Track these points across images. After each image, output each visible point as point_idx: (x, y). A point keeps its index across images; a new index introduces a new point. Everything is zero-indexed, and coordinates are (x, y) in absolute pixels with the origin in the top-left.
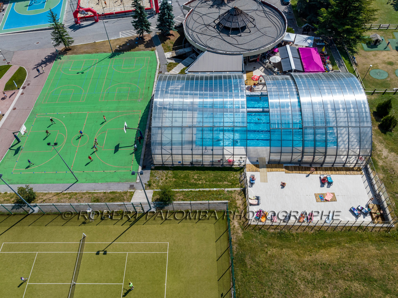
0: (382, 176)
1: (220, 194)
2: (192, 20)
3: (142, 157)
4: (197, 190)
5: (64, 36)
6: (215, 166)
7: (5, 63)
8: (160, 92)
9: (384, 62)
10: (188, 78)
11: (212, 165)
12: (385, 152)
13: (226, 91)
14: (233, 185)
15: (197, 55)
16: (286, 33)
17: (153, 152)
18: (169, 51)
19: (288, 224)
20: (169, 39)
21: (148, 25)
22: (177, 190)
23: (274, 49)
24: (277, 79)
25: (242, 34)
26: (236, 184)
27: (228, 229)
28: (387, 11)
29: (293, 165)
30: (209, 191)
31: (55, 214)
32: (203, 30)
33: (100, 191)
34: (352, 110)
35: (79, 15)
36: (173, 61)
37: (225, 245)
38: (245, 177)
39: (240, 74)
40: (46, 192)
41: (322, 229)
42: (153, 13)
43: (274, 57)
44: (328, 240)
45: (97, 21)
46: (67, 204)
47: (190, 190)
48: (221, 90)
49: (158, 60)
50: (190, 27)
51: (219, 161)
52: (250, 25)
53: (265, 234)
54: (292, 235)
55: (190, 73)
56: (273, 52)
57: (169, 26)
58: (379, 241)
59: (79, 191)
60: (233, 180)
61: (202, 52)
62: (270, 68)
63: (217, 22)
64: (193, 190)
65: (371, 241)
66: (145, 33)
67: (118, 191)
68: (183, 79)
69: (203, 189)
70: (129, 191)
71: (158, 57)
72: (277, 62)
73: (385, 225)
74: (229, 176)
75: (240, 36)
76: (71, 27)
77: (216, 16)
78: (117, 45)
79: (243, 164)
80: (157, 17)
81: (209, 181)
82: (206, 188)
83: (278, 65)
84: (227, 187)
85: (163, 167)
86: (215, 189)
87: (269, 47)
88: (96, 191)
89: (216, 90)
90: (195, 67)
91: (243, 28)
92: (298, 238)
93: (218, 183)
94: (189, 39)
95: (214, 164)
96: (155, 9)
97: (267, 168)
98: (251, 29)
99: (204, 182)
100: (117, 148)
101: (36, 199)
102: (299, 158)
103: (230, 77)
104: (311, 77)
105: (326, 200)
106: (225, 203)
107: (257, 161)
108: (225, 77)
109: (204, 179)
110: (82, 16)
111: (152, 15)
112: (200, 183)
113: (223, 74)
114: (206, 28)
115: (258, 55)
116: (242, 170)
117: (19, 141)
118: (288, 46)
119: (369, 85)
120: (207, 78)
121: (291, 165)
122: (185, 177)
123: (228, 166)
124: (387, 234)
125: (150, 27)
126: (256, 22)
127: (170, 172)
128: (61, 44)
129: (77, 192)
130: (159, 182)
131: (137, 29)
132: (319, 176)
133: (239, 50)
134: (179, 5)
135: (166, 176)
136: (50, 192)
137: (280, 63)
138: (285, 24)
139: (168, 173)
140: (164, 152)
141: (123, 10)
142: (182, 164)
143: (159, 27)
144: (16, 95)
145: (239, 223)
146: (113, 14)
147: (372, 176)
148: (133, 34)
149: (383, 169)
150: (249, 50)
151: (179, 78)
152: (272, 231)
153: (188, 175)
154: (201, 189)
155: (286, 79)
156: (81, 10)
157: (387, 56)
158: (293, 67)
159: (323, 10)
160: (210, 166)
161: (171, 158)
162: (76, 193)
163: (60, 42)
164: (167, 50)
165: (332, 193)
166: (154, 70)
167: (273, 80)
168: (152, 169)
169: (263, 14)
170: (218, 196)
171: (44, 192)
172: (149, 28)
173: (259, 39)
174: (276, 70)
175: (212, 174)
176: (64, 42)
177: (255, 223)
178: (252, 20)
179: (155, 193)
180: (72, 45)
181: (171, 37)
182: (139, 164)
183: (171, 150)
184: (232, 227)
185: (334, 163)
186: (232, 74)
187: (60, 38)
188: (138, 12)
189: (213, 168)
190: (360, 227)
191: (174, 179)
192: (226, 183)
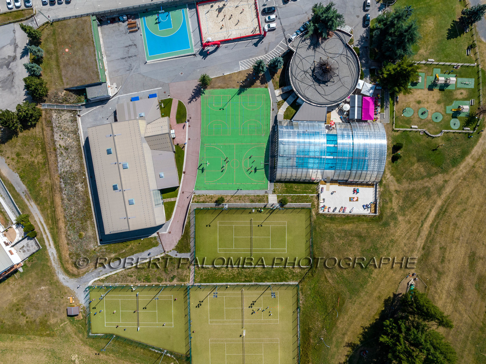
1: (307, 198)
2: (295, 64)
3: (269, 176)
4: (297, 195)
6: (306, 181)
14: (313, 192)
19: (334, 213)
22: (288, 195)
25: (329, 84)
26: (315, 192)
27: (310, 217)
29: (343, 182)
30: (302, 196)
32: (302, 77)
33: (252, 195)
36: (281, 99)
37: (309, 223)
38: (319, 188)
39: (324, 123)
40: (226, 195)
41: (349, 216)
44: (350, 221)
46: (239, 204)
47: (294, 195)
49: (271, 98)
50: (294, 73)
53: (325, 217)
54: (336, 218)
58: (369, 222)
60: (313, 190)
63: (312, 68)
65: (366, 222)
67: (260, 195)
70: (265, 195)
71: (270, 96)
72: (347, 110)
73: (374, 215)
74: (312, 187)
75: (327, 86)
77: (312, 60)
81: (302, 190)
82: (301, 194)
84: (311, 194)
85: (280, 181)
86: (305, 195)
88: (250, 195)
90: (297, 116)
93: (307, 191)
97: (330, 183)
98: (335, 78)
99: (300, 190)
100: (255, 170)
101: (225, 201)
105: (354, 201)
107: (326, 178)
108: (315, 126)
109: (300, 188)
112: (298, 191)
113: (314, 123)
114: (304, 76)
116: (318, 184)
118: (356, 96)
122: (291, 187)
123: (312, 182)
124: (373, 218)
126: (340, 70)
127: (284, 184)
130: (278, 190)
133: (325, 101)
135: (282, 186)
137: (349, 112)
139: (282, 184)
142: (291, 180)
144: (186, 128)
145: (315, 213)
147: (378, 190)
149: (384, 185)
150: (331, 102)
152: (328, 216)
154: (299, 195)
162: (241, 196)
164: (276, 87)
165: (357, 197)
166: (269, 108)
168: (274, 182)
170: (306, 200)
173: (339, 89)
174: (345, 113)
175: (303, 185)
177: (322, 213)
179: (278, 197)
182: (268, 179)
184: (312, 215)
186: (319, 123)
189: (304, 182)
190: (364, 215)
191: (285, 188)
192: (310, 191)
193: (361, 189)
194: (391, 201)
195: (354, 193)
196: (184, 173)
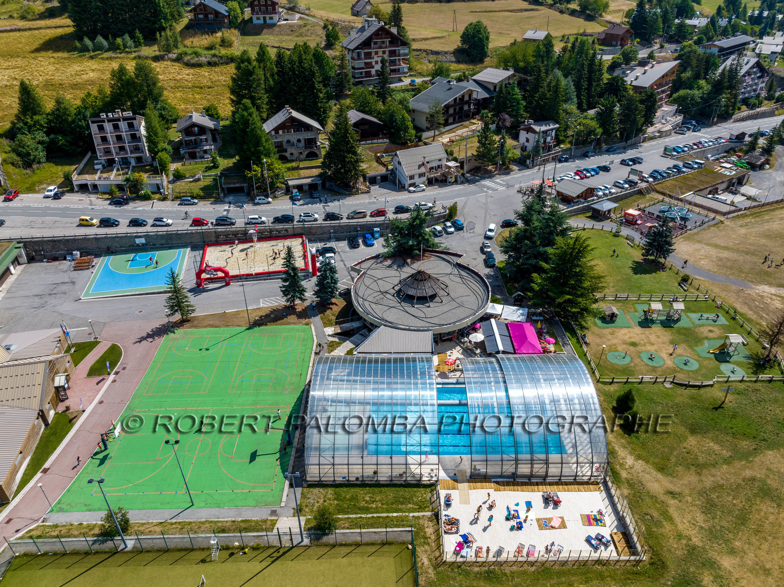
0: (626, 492)
1: (402, 521)
2: (363, 285)
3: (289, 469)
4: (370, 516)
5: (183, 302)
6: (395, 482)
7: (91, 338)
8: (319, 378)
9: (625, 343)
10: (358, 361)
11: (391, 481)
12: (630, 461)
13: (409, 377)
14: (421, 508)
15: (370, 331)
16: (490, 304)
17: (306, 462)
18: (331, 325)
19: (499, 559)
20: (331, 309)
21: (302, 291)
22: (340, 516)
23: (474, 323)
24: (478, 362)
25: (431, 304)
26: (425, 507)
27: (414, 567)
28: (625, 277)
29: (505, 480)
30: (387, 517)
31: (159, 551)
32: (378, 298)
33: (226, 519)
34: (576, 401)
35: (204, 276)
36: (336, 339)
38: (438, 497)
39: (429, 355)
40: (144, 521)
41: (547, 565)
42: (308, 276)
43: (475, 334)
44: (555, 581)
45: (228, 284)
46: (177, 536)
47: (359, 515)
48: (402, 376)
49: (315, 337)
50: (361, 294)
51: (401, 475)
52: (441, 293)
53: (467, 574)
54: (505, 574)
55: (360, 355)
56: (473, 328)
57: (332, 292)
58: (625, 579)
59: (194, 520)
60: (421, 501)
61: (377, 327)
62: (470, 350)
63: (397, 288)
64: (363, 516)
65: (615, 580)
66: (297, 301)
67: (253, 519)
68: (351, 361)
69: (378, 515)
70: (269, 518)
71: (314, 334)
72: (479, 341)
73: (632, 558)
74: (415, 496)
75: (429, 307)
76: (190, 291)
77: (396, 281)
78: (256, 316)
79: (435, 479)
80: (314, 280)
81: (387, 504)
82: (382, 513)
83: (481, 345)
84: (413, 512)
85: (320, 484)
86: (395, 514)
87: (468, 321)
88: (220, 520)
89: (396, 376)
90: (366, 346)
91: (433, 297)
92: (513, 578)
93: (400, 506)
94: (360, 310)
95: (393, 479)
96: (311, 270)
97: (469, 482)
98: (444, 299)
99: (380, 505)
100: (253, 456)
101: (130, 532)
102: (512, 470)
103: (414, 360)
104: (523, 360)
105: (553, 527)
106: (409, 531)
107: (455, 474)
108: (408, 360)
109: (380, 501)
110: (208, 276)
111: (306, 277)
112: (374, 506)
113: (405, 356)
114: (382, 296)
115: (454, 332)
116: (433, 488)
117: (106, 449)
118: (493, 320)
119: (606, 372)
120: (383, 361)
121: (502, 480)
122: (353, 498)
123: (413, 482)
124: (635, 569)
125: (306, 294)
126: (450, 290)
127: (330, 491)
128: (177, 313)
129: (192, 521)
130: (313, 506)
131: (286, 296)
132: (541, 493)
133: (427, 325)
134: (345, 265)
135: (325, 497)
136: (150, 521)
137: (483, 342)
138: (488, 292)
139: (327, 493)
140: (322, 461)
141: (266, 270)
142: (348, 481)
143: (316, 293)
144: (104, 383)
145: (430, 560)
146: (252, 275)
147: (613, 491)
148: (280, 301)
149: (628, 482)
150: (440, 325)
151: (345, 361)
152: (476, 569)
153: (357, 495)
154: (375, 515)
155: (491, 363)
156: (208, 269)
157: (629, 335)
158: (501, 348)
159: (535, 275)
160: (389, 482)
161: (332, 471)
162: (190, 523)
163: (177, 311)
164: (327, 323)
165: (560, 517)
166: (308, 351)
167: (473, 363)
168: (304, 487)
169: (459, 280)
170: (400, 522)
171: (141, 522)
172: (303, 295)
173: (454, 311)
174: (478, 351)
175: (391, 493)
176: (181, 310)
177: (453, 560)
178: (443, 287)
179: (308, 521)
180: (192, 315)
181: (334, 307)
182: (285, 478)
183: (333, 457)
184: (419, 565)
185: (561, 476)
186: (417, 356)
187: (176, 306)
188: (290, 274)
189: (391, 484)
190: (599, 562)
191: (336, 502)
192: (410, 506)
193: (564, 495)
194: (670, 519)
195: (546, 507)
196: (45, 471)
